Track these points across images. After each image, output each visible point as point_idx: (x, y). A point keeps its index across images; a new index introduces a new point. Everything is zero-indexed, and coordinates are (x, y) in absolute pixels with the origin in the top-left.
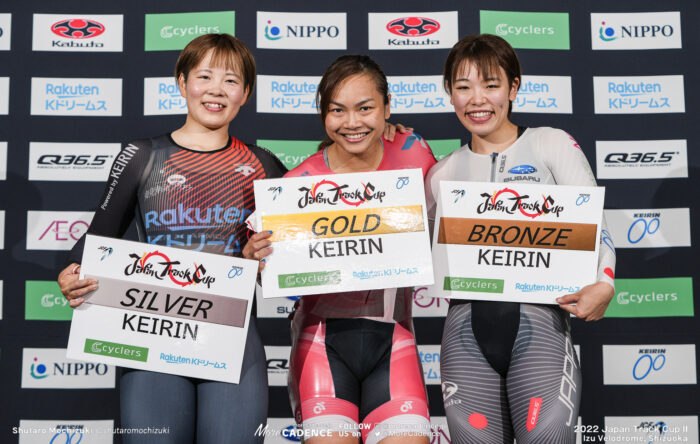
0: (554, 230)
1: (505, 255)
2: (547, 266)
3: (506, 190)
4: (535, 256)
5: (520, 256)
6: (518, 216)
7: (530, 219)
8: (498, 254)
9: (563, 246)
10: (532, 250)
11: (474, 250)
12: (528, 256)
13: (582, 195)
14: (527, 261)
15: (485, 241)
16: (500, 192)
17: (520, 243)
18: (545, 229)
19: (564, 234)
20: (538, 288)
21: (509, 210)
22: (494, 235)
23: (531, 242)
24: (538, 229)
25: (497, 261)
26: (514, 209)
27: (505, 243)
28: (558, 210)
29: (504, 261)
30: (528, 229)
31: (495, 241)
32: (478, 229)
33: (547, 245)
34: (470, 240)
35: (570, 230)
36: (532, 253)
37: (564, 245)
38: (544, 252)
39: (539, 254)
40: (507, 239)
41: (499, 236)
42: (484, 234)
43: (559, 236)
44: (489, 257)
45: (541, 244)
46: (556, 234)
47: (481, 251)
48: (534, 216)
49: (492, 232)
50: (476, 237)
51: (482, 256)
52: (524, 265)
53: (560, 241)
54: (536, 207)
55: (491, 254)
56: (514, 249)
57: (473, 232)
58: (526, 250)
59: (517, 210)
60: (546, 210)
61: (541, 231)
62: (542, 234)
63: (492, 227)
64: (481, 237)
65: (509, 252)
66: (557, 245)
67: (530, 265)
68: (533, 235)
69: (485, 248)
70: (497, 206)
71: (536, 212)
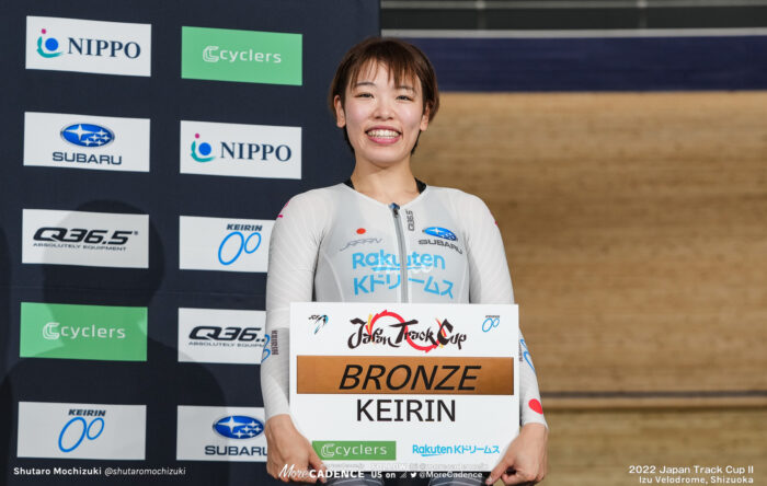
0: (457, 368)
1: (393, 406)
2: (452, 418)
3: (385, 313)
4: (435, 406)
5: (414, 406)
6: (405, 350)
7: (422, 354)
8: (383, 406)
9: (470, 390)
10: (430, 397)
11: (349, 401)
12: (425, 405)
13: (489, 317)
14: (424, 412)
15: (364, 387)
16: (377, 317)
17: (413, 387)
18: (444, 367)
19: (471, 372)
20: (443, 450)
21: (393, 342)
22: (375, 378)
23: (428, 386)
24: (436, 368)
25: (383, 415)
26: (399, 340)
27: (393, 389)
28: (459, 340)
29: (393, 414)
30: (421, 368)
31: (378, 387)
32: (353, 371)
33: (449, 390)
34: (342, 387)
35: (479, 367)
36: (430, 402)
37: (472, 388)
38: (447, 399)
39: (440, 402)
40: (394, 382)
41: (382, 380)
42: (362, 377)
43: (465, 377)
44: (372, 410)
45: (440, 388)
46: (459, 373)
47: (359, 402)
48: (427, 349)
49: (372, 374)
50: (349, 382)
51: (361, 409)
52: (421, 419)
53: (467, 383)
54: (429, 336)
55: (374, 404)
56: (405, 397)
57: (346, 376)
58: (422, 398)
59: (404, 342)
60: (443, 341)
61: (440, 369)
62: (441, 374)
63: (371, 367)
64: (357, 381)
65: (399, 402)
66: (463, 389)
67: (430, 419)
68: (429, 375)
69: (364, 398)
70: (375, 337)
71: (429, 343)
